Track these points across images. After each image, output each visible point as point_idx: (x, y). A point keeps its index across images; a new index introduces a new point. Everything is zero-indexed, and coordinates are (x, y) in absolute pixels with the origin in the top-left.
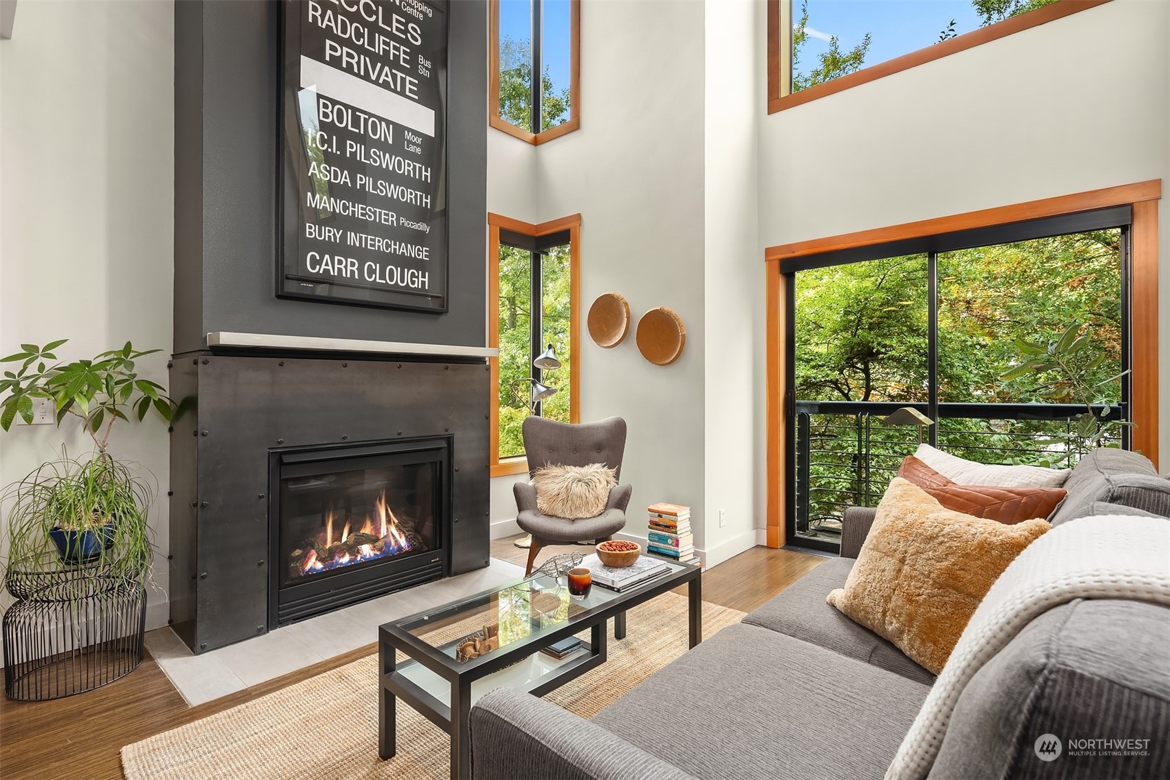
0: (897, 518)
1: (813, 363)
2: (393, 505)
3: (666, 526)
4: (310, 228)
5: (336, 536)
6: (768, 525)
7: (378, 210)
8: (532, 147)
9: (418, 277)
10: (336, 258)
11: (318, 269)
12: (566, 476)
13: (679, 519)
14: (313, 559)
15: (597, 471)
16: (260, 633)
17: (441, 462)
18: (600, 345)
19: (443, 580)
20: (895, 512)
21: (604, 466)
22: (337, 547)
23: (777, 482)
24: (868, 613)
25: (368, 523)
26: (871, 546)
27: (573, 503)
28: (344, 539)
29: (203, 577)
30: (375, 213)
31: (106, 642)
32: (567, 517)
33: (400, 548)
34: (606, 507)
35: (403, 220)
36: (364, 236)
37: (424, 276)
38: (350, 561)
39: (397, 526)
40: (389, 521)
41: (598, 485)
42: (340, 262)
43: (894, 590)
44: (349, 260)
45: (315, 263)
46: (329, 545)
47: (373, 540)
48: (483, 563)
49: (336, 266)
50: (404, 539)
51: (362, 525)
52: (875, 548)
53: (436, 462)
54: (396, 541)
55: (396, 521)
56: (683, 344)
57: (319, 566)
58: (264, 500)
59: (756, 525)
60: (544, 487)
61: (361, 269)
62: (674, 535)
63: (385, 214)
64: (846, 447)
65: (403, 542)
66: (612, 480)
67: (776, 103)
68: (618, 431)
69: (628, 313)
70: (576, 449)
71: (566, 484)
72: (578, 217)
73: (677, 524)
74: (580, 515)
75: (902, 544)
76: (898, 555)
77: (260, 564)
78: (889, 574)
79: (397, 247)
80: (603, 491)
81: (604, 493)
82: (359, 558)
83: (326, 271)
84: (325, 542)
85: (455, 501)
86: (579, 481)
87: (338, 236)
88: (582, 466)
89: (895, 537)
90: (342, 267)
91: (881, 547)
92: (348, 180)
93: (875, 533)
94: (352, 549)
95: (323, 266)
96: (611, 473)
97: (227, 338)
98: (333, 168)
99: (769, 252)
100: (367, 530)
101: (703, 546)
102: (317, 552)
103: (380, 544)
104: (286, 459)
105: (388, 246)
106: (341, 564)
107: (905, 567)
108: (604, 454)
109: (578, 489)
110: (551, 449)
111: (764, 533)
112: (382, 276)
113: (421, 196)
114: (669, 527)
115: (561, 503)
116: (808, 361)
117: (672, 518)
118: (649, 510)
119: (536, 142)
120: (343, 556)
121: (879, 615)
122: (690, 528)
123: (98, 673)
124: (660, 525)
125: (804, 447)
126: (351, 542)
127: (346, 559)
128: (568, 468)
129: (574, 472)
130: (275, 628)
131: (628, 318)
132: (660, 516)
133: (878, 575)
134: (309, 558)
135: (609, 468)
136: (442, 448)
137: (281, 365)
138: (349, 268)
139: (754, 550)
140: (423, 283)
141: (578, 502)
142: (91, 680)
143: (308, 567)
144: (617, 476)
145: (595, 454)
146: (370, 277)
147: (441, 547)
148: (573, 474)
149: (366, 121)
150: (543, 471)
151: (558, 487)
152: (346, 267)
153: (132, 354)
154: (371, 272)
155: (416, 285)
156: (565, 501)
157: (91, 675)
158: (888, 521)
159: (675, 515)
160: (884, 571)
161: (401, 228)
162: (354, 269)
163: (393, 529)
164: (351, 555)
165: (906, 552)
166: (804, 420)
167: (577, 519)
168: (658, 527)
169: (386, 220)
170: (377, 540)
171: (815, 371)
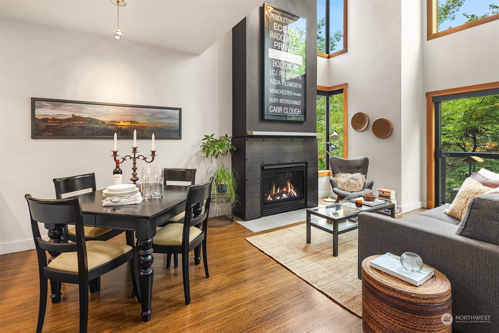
0: (467, 188)
1: (447, 135)
2: (292, 183)
3: (386, 197)
4: (271, 99)
5: (276, 191)
6: (427, 200)
7: (287, 91)
8: (328, 59)
9: (298, 111)
10: (277, 107)
11: (273, 111)
12: (348, 177)
13: (391, 194)
14: (270, 197)
15: (358, 176)
16: (259, 218)
17: (304, 171)
18: (356, 131)
19: (304, 209)
20: (466, 187)
21: (361, 174)
22: (276, 194)
23: (431, 184)
24: (457, 214)
25: (285, 188)
26: (458, 196)
27: (351, 186)
28: (278, 192)
29: (247, 200)
30: (286, 92)
31: (222, 216)
32: (349, 191)
33: (294, 196)
34: (364, 188)
35: (294, 94)
36: (284, 100)
37: (299, 111)
38: (280, 199)
39: (293, 189)
40: (291, 188)
41: (360, 180)
42: (278, 108)
43: (465, 207)
44: (280, 107)
45: (272, 109)
46: (274, 193)
47: (286, 193)
48: (316, 205)
49: (277, 110)
50: (295, 193)
51: (283, 188)
52: (459, 197)
53: (302, 171)
54: (293, 194)
55: (293, 188)
56: (392, 131)
57: (271, 199)
58: (260, 179)
59: (422, 200)
60: (339, 180)
61: (283, 110)
62: (389, 200)
63: (289, 92)
64: (465, 172)
65: (295, 194)
66: (364, 179)
67: (430, 36)
68: (366, 162)
69: (368, 119)
70: (349, 168)
71: (348, 179)
72: (346, 84)
73: (391, 196)
74: (354, 190)
75: (468, 195)
76: (467, 198)
77: (259, 198)
78: (463, 203)
79: (292, 102)
80: (361, 182)
81: (362, 183)
82: (282, 198)
83: (274, 111)
84: (273, 193)
85: (308, 184)
86: (352, 179)
87: (277, 101)
88: (353, 174)
89: (466, 193)
90: (278, 110)
91: (461, 196)
92: (280, 83)
93: (460, 193)
94: (280, 195)
95: (274, 110)
96: (364, 177)
97: (255, 133)
98: (276, 80)
99: (427, 94)
100: (285, 190)
101: (401, 205)
102: (271, 195)
103: (288, 194)
104: (265, 168)
105: (290, 102)
106: (277, 199)
107: (468, 201)
108: (360, 170)
109: (352, 181)
110: (340, 167)
111: (426, 203)
112: (288, 112)
113: (299, 85)
114: (387, 197)
115: (346, 186)
116: (444, 134)
117: (388, 194)
118: (378, 190)
119: (329, 57)
120: (278, 197)
121: (460, 214)
122: (395, 198)
123: (223, 223)
124: (383, 196)
125: (444, 170)
126: (280, 193)
127: (279, 198)
128: (348, 174)
129: (350, 175)
130: (262, 217)
131: (369, 121)
132: (383, 193)
133: (460, 203)
134: (268, 197)
135: (363, 175)
136: (304, 166)
137: (263, 140)
138: (280, 110)
139: (421, 209)
140: (299, 112)
141: (353, 186)
142: (222, 224)
143: (268, 199)
144: (366, 177)
145: (356, 170)
146: (285, 112)
147: (304, 198)
148: (350, 176)
149: (284, 64)
150: (338, 175)
151: (345, 180)
152: (279, 110)
153: (228, 138)
154: (286, 110)
155: (297, 114)
156: (348, 185)
157: (222, 223)
158: (464, 189)
159: (390, 193)
160: (462, 202)
161: (293, 96)
162: (281, 110)
163: (292, 190)
164: (280, 197)
165: (469, 197)
166: (444, 160)
167: (353, 192)
168: (382, 197)
169: (289, 94)
170: (288, 193)
171: (448, 139)
